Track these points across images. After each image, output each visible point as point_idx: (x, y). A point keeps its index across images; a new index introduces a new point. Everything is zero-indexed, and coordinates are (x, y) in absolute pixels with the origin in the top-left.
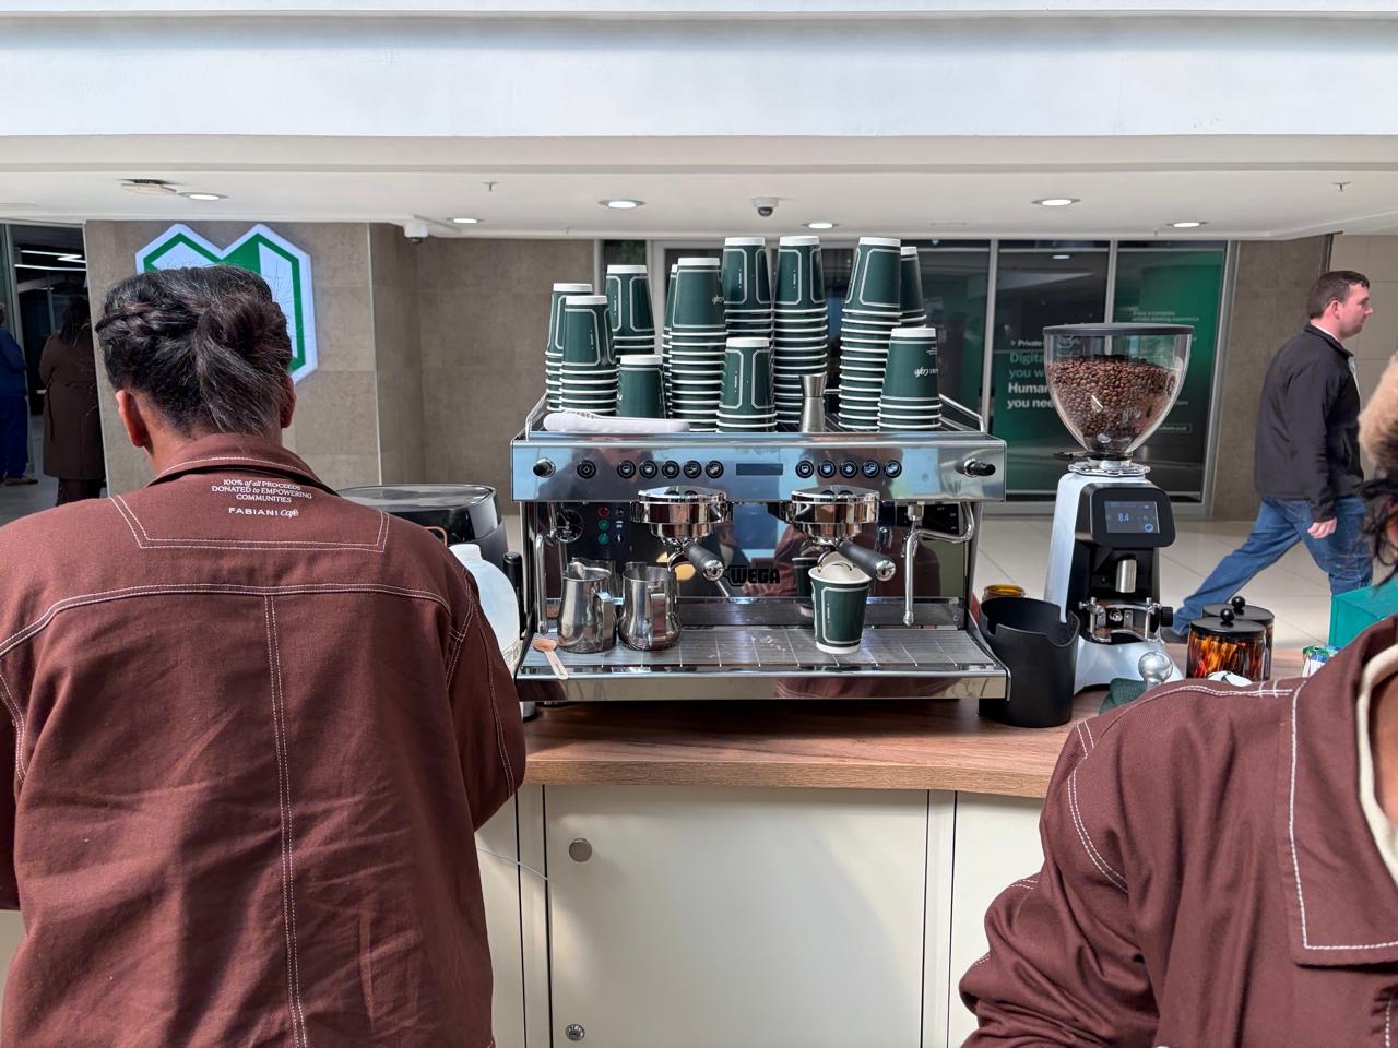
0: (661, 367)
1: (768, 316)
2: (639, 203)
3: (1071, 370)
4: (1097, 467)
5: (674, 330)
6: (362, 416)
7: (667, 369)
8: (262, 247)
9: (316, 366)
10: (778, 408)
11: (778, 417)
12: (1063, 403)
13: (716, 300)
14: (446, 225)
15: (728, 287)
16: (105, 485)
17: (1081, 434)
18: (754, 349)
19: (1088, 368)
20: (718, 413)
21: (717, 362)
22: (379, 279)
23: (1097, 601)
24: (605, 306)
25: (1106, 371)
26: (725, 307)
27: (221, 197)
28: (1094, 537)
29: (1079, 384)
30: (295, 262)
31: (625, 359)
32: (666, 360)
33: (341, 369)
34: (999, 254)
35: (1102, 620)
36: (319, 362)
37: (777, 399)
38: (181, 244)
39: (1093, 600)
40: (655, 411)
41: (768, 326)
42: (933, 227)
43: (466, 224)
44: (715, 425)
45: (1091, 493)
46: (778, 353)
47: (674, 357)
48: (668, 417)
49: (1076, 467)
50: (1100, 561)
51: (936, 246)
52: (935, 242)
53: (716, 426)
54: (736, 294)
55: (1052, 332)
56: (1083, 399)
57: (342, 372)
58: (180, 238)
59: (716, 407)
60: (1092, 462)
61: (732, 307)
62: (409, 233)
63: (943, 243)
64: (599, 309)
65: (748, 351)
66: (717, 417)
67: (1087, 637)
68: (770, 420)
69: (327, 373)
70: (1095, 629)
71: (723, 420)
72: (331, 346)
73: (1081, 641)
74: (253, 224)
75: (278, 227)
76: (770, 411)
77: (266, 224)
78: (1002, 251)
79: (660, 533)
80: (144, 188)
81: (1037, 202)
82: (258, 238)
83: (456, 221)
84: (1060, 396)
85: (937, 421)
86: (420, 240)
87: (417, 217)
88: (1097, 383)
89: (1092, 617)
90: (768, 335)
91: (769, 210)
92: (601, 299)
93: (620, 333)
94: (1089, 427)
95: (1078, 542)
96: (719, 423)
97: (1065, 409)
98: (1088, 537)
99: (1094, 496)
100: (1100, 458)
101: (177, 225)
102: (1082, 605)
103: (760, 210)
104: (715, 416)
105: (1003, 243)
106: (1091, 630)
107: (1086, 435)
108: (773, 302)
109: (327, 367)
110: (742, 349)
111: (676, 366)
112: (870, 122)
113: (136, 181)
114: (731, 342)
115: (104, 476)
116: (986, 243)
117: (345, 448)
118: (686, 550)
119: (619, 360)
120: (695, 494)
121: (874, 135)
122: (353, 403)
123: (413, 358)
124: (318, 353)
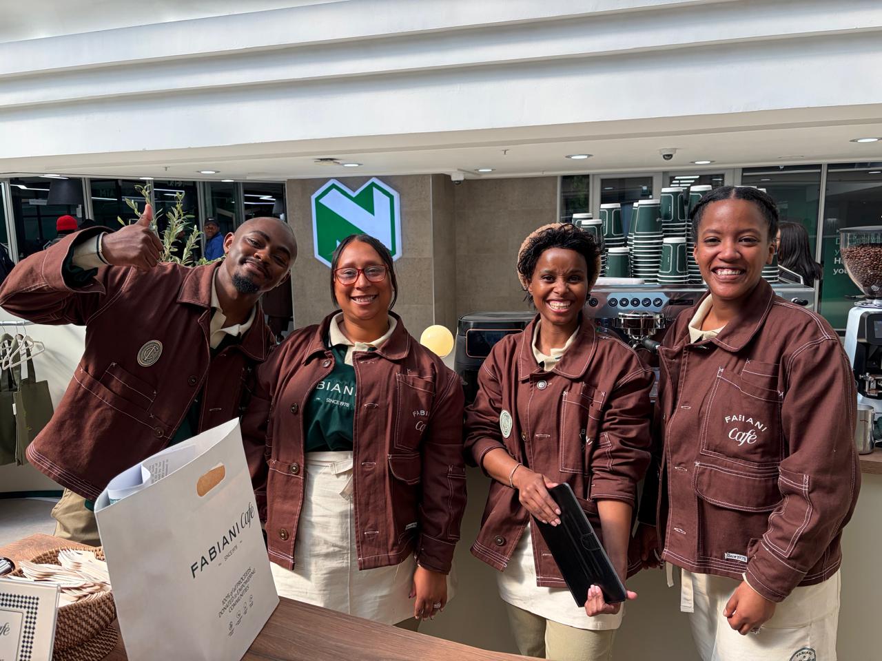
0: (629, 253)
1: (684, 226)
2: (589, 156)
3: (855, 252)
4: (871, 303)
5: (636, 234)
6: (425, 282)
7: (631, 255)
8: (374, 189)
9: (401, 255)
10: (690, 273)
11: (690, 277)
12: (851, 269)
13: (658, 220)
14: (473, 173)
15: (663, 212)
16: (292, 320)
17: (862, 285)
18: (678, 244)
19: (865, 251)
20: (658, 275)
21: (659, 250)
22: (436, 206)
23: (870, 375)
24: (601, 224)
25: (875, 252)
26: (662, 222)
27: (359, 164)
28: (867, 340)
29: (859, 259)
30: (391, 197)
31: (611, 250)
32: (631, 250)
33: (414, 257)
34: (828, 173)
35: (873, 385)
36: (403, 253)
37: (690, 268)
38: (334, 189)
39: (867, 374)
40: (625, 274)
41: (684, 231)
42: (780, 159)
43: (485, 172)
44: (656, 281)
45: (866, 316)
46: (688, 245)
47: (635, 248)
48: (632, 277)
49: (859, 303)
50: (872, 352)
51: (783, 170)
52: (781, 168)
53: (658, 282)
54: (667, 216)
55: (843, 231)
56: (862, 267)
57: (415, 259)
58: (334, 186)
59: (657, 272)
60: (868, 301)
61: (665, 222)
62: (453, 179)
63: (787, 168)
64: (598, 226)
65: (675, 245)
66: (658, 277)
67: (864, 394)
68: (686, 278)
69: (407, 259)
70: (869, 390)
71: (661, 278)
72: (410, 244)
73: (860, 397)
74: (370, 177)
75: (383, 179)
76: (686, 274)
77: (377, 177)
78: (830, 171)
79: (629, 333)
80: (325, 163)
81: (853, 141)
82: (373, 184)
83: (480, 171)
84: (849, 266)
85: (776, 278)
86: (459, 182)
87: (459, 170)
88: (870, 258)
89: (867, 383)
90: (684, 236)
91: (670, 156)
92: (598, 221)
93: (607, 237)
94: (865, 282)
95: (859, 344)
96: (658, 280)
97: (852, 272)
98: (864, 341)
99: (868, 318)
100: (874, 298)
101: (332, 180)
102: (861, 376)
103: (664, 156)
104: (656, 277)
105: (830, 166)
106: (867, 390)
107: (864, 286)
108: (686, 219)
109: (407, 255)
110: (672, 244)
111: (636, 253)
112: (738, 104)
113: (321, 160)
114: (666, 240)
115: (292, 315)
116: (819, 166)
117: (416, 301)
118: (643, 341)
119: (607, 251)
120: (647, 314)
121: (740, 111)
122: (421, 275)
123: (452, 251)
124: (403, 248)
